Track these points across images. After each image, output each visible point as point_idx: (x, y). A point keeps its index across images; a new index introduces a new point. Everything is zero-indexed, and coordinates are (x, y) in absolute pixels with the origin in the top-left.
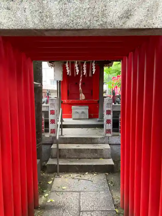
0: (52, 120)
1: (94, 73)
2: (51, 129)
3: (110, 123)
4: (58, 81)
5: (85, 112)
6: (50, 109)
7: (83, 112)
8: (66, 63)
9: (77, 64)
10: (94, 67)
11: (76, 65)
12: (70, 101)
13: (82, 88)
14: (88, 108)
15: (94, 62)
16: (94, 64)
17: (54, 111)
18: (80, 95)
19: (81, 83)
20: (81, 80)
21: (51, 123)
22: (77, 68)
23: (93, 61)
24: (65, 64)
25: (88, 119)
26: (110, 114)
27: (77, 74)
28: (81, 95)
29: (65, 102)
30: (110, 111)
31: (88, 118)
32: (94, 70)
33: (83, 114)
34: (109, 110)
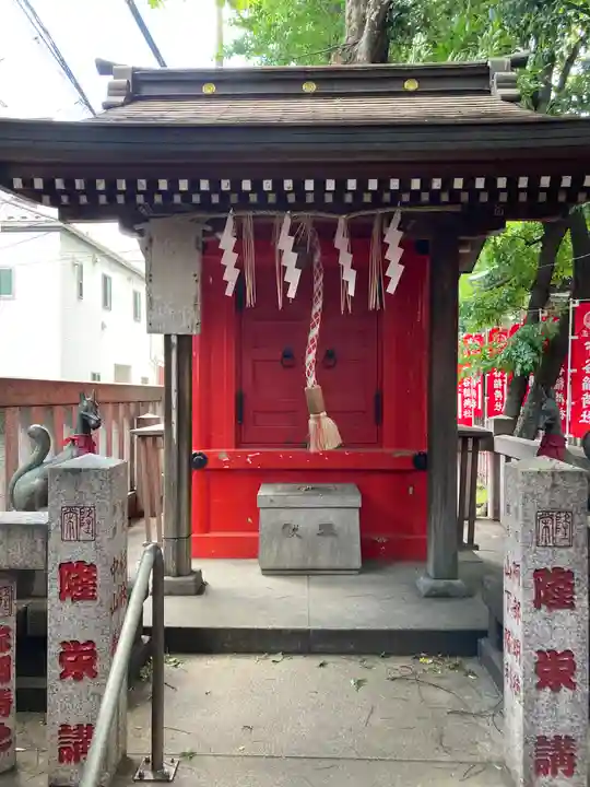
0: (71, 648)
1: (391, 289)
2: (65, 728)
3: (572, 686)
4: (174, 340)
5: (337, 525)
6: (64, 551)
7: (326, 530)
8: (219, 225)
9: (291, 233)
10: (394, 254)
11: (285, 242)
12: (251, 455)
13: (319, 380)
14: (357, 501)
15: (397, 218)
16: (393, 236)
17: (92, 566)
18: (312, 422)
19: (319, 347)
20: (314, 332)
21: (63, 676)
22: (290, 259)
23: (389, 217)
24: (219, 235)
25: (361, 571)
26: (572, 606)
27: (292, 294)
28: (318, 419)
29: (218, 461)
30: (570, 574)
31: (357, 563)
32: (395, 272)
33: (328, 540)
34: (558, 570)
